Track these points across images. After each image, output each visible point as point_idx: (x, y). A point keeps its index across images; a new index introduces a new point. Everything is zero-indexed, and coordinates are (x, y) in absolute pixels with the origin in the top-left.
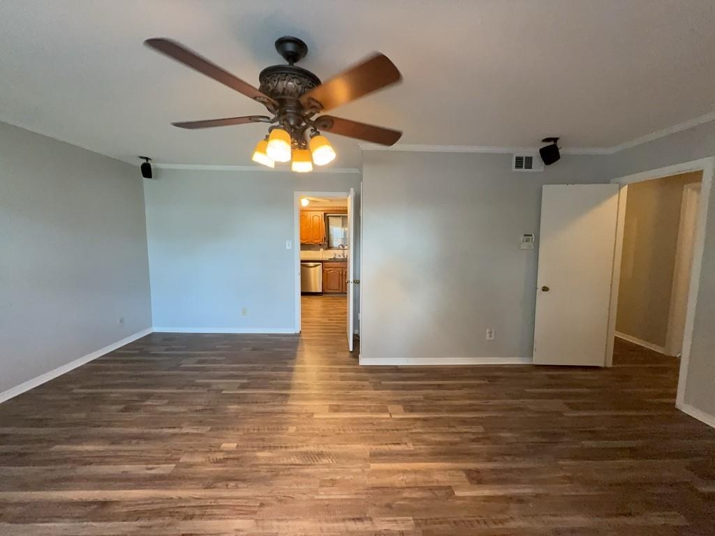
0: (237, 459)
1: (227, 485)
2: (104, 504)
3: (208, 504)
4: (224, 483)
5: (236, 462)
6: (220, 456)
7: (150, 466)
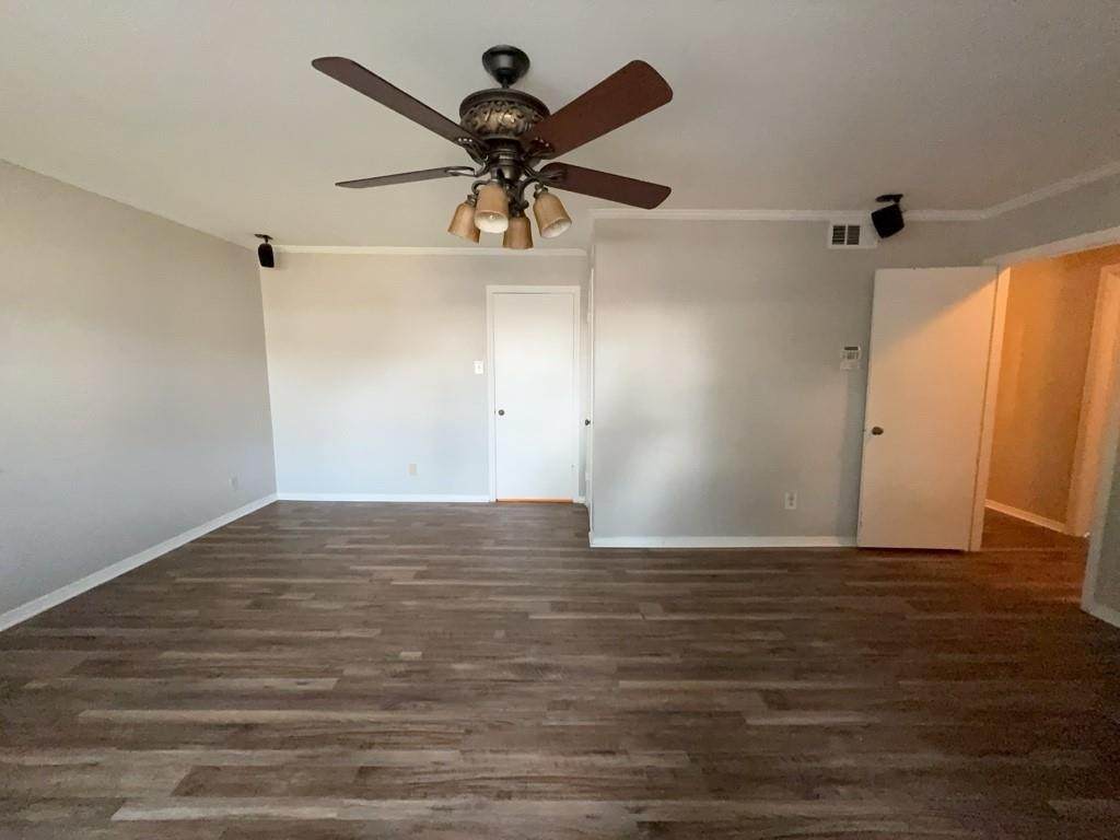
0: (426, 672)
1: (415, 706)
2: (248, 727)
3: (391, 729)
4: (412, 703)
5: (423, 677)
6: (401, 668)
7: (302, 680)
